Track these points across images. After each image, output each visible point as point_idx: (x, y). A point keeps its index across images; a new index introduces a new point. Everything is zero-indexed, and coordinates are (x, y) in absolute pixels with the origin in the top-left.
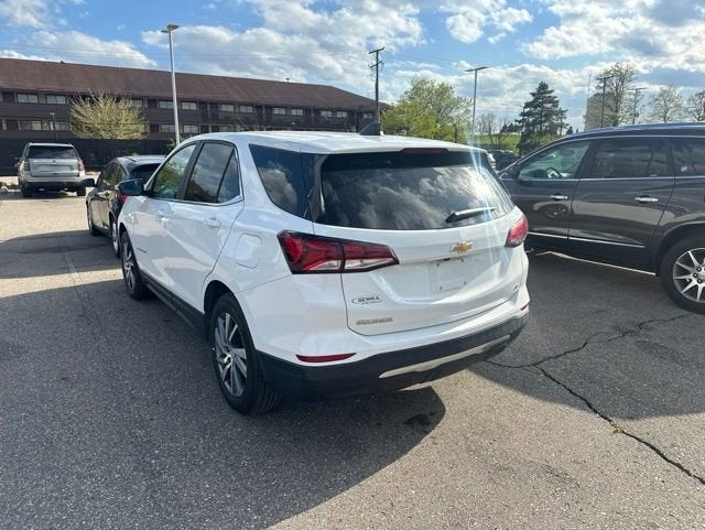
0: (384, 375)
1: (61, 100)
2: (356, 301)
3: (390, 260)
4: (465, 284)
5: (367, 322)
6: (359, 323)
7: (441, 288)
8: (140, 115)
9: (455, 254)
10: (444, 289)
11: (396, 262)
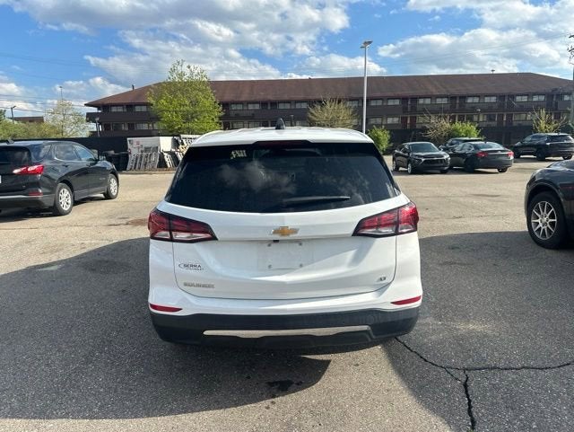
0: (206, 333)
1: (304, 106)
2: (182, 266)
3: (208, 236)
4: (301, 266)
5: (192, 285)
6: (185, 285)
7: (270, 266)
8: (353, 113)
9: (277, 237)
10: (273, 267)
11: (214, 238)
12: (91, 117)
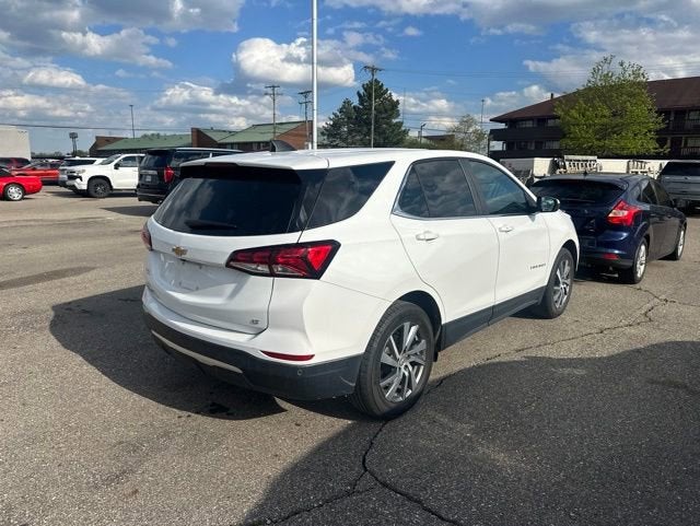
7: (180, 284)
12: (495, 135)
